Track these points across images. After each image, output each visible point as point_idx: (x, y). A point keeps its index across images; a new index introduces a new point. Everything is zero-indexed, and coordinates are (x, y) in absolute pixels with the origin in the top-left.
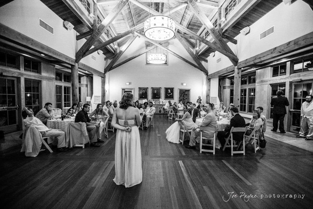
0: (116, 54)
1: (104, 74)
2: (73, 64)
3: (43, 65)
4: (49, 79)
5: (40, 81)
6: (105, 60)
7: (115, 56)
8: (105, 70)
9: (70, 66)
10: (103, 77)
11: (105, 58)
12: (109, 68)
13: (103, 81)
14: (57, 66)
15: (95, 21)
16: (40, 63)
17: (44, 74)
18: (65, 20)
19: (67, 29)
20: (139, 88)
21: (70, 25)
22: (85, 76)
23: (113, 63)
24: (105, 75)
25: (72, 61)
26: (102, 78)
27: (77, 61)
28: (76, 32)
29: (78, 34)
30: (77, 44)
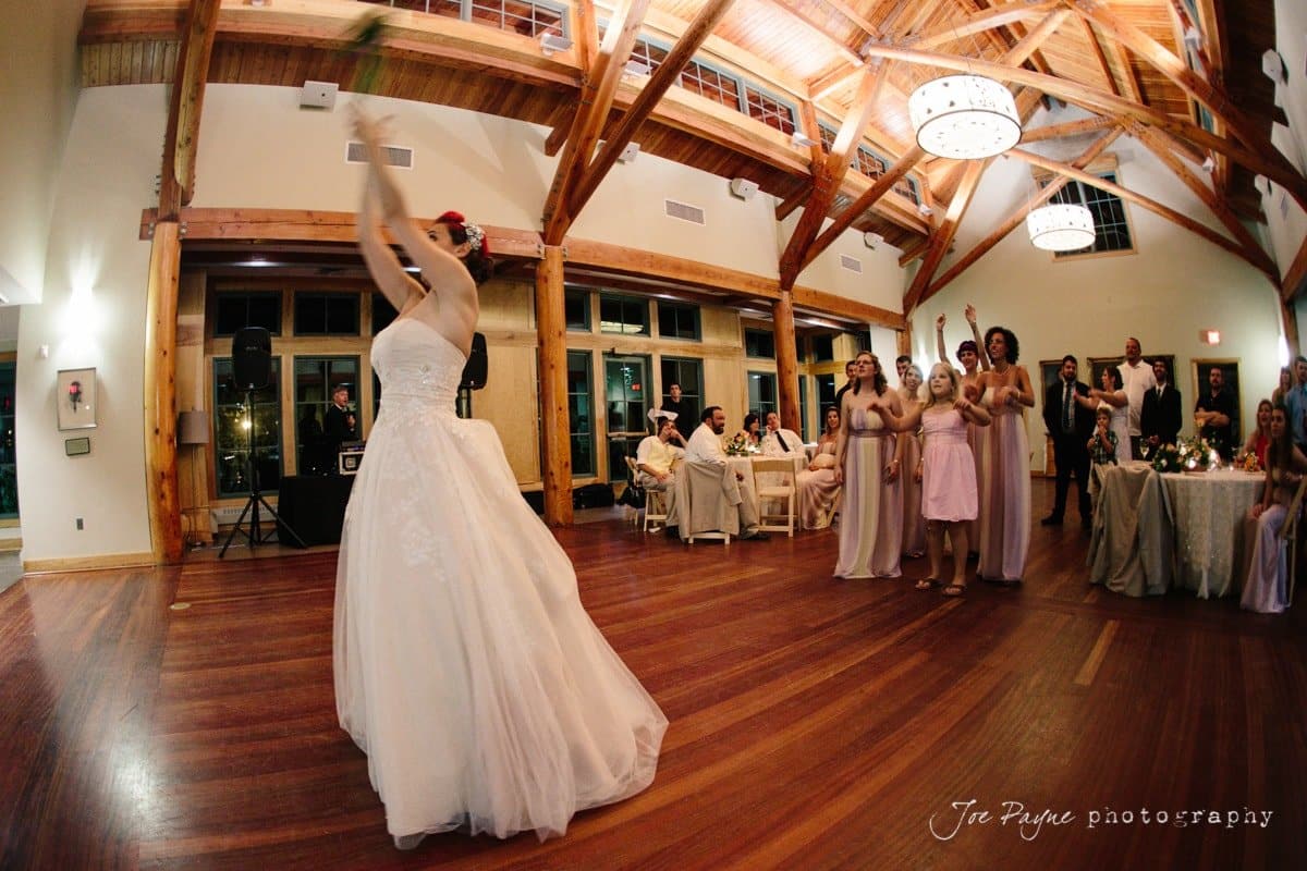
0: (932, 236)
1: (905, 316)
2: (774, 295)
3: (705, 315)
4: (724, 353)
5: (700, 361)
6: (901, 264)
7: (932, 242)
8: (904, 301)
9: (769, 304)
10: (901, 331)
11: (900, 259)
12: (919, 293)
13: (902, 343)
14: (749, 312)
15: (813, 149)
16: (698, 308)
17: (709, 339)
18: (731, 177)
19: (743, 198)
20: (1041, 363)
21: (747, 186)
22: (846, 332)
23: (928, 269)
24: (909, 318)
25: (769, 287)
26: (899, 334)
27: (787, 282)
28: (772, 197)
29: (780, 201)
30: (779, 230)
